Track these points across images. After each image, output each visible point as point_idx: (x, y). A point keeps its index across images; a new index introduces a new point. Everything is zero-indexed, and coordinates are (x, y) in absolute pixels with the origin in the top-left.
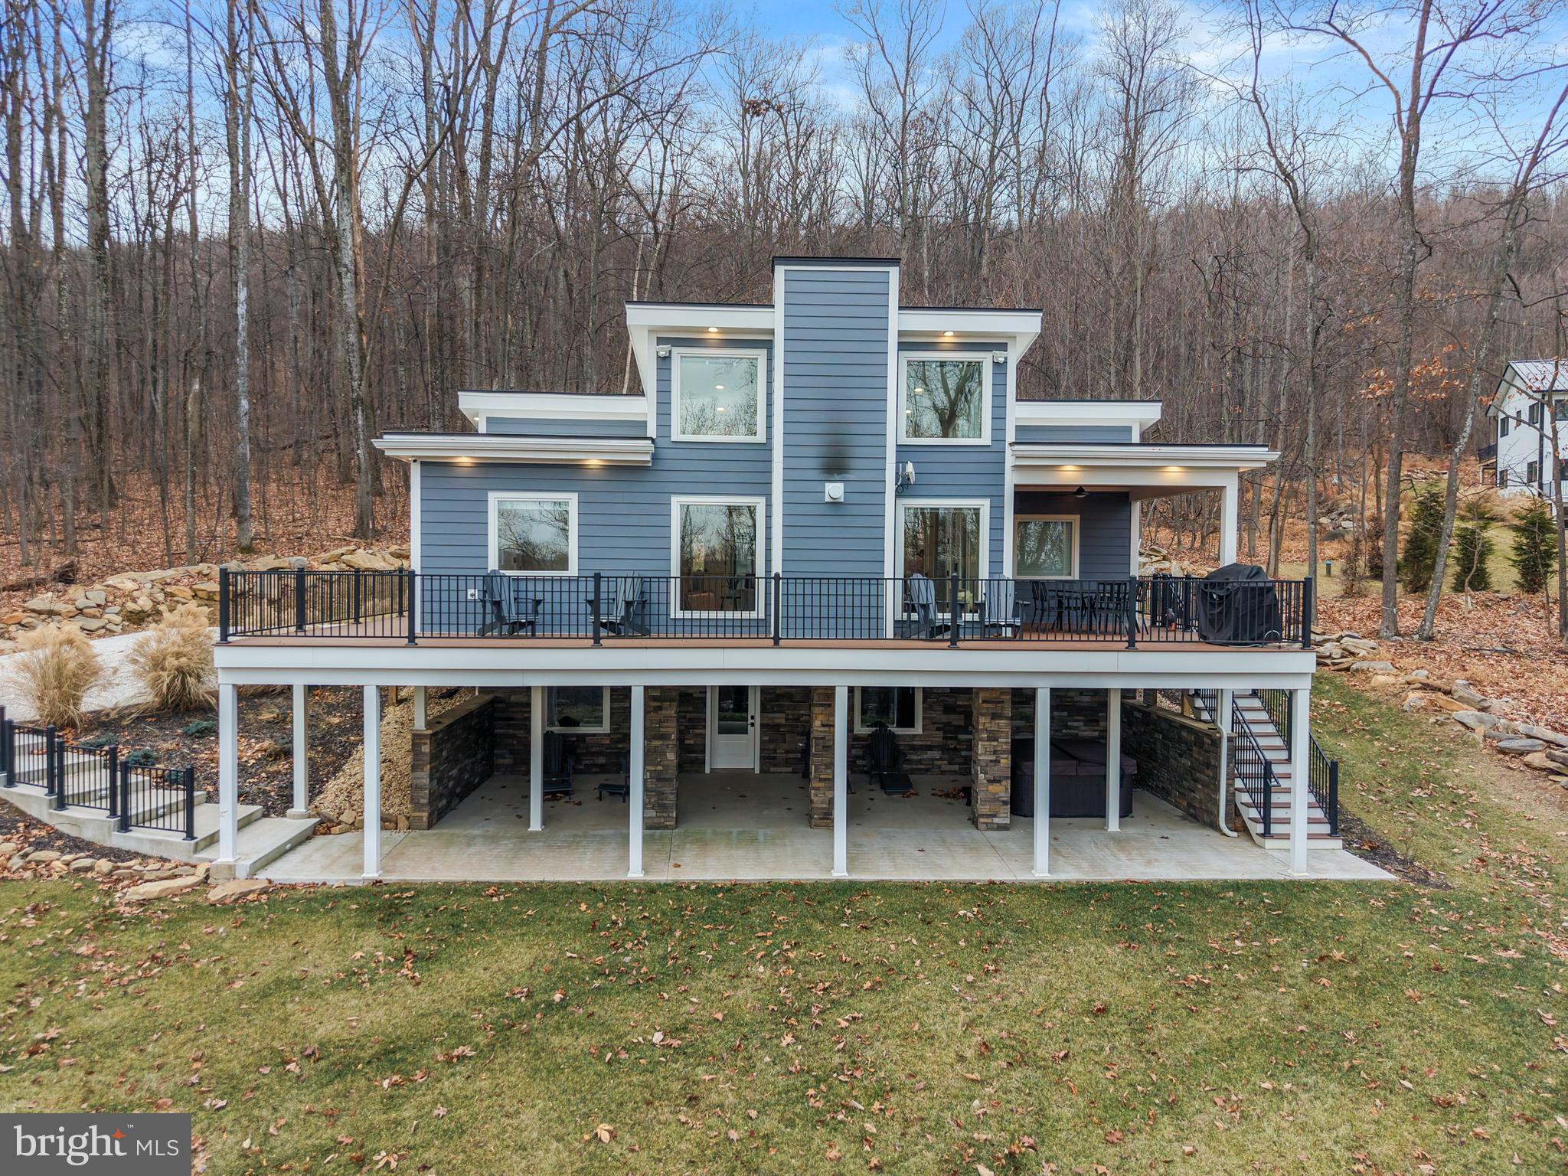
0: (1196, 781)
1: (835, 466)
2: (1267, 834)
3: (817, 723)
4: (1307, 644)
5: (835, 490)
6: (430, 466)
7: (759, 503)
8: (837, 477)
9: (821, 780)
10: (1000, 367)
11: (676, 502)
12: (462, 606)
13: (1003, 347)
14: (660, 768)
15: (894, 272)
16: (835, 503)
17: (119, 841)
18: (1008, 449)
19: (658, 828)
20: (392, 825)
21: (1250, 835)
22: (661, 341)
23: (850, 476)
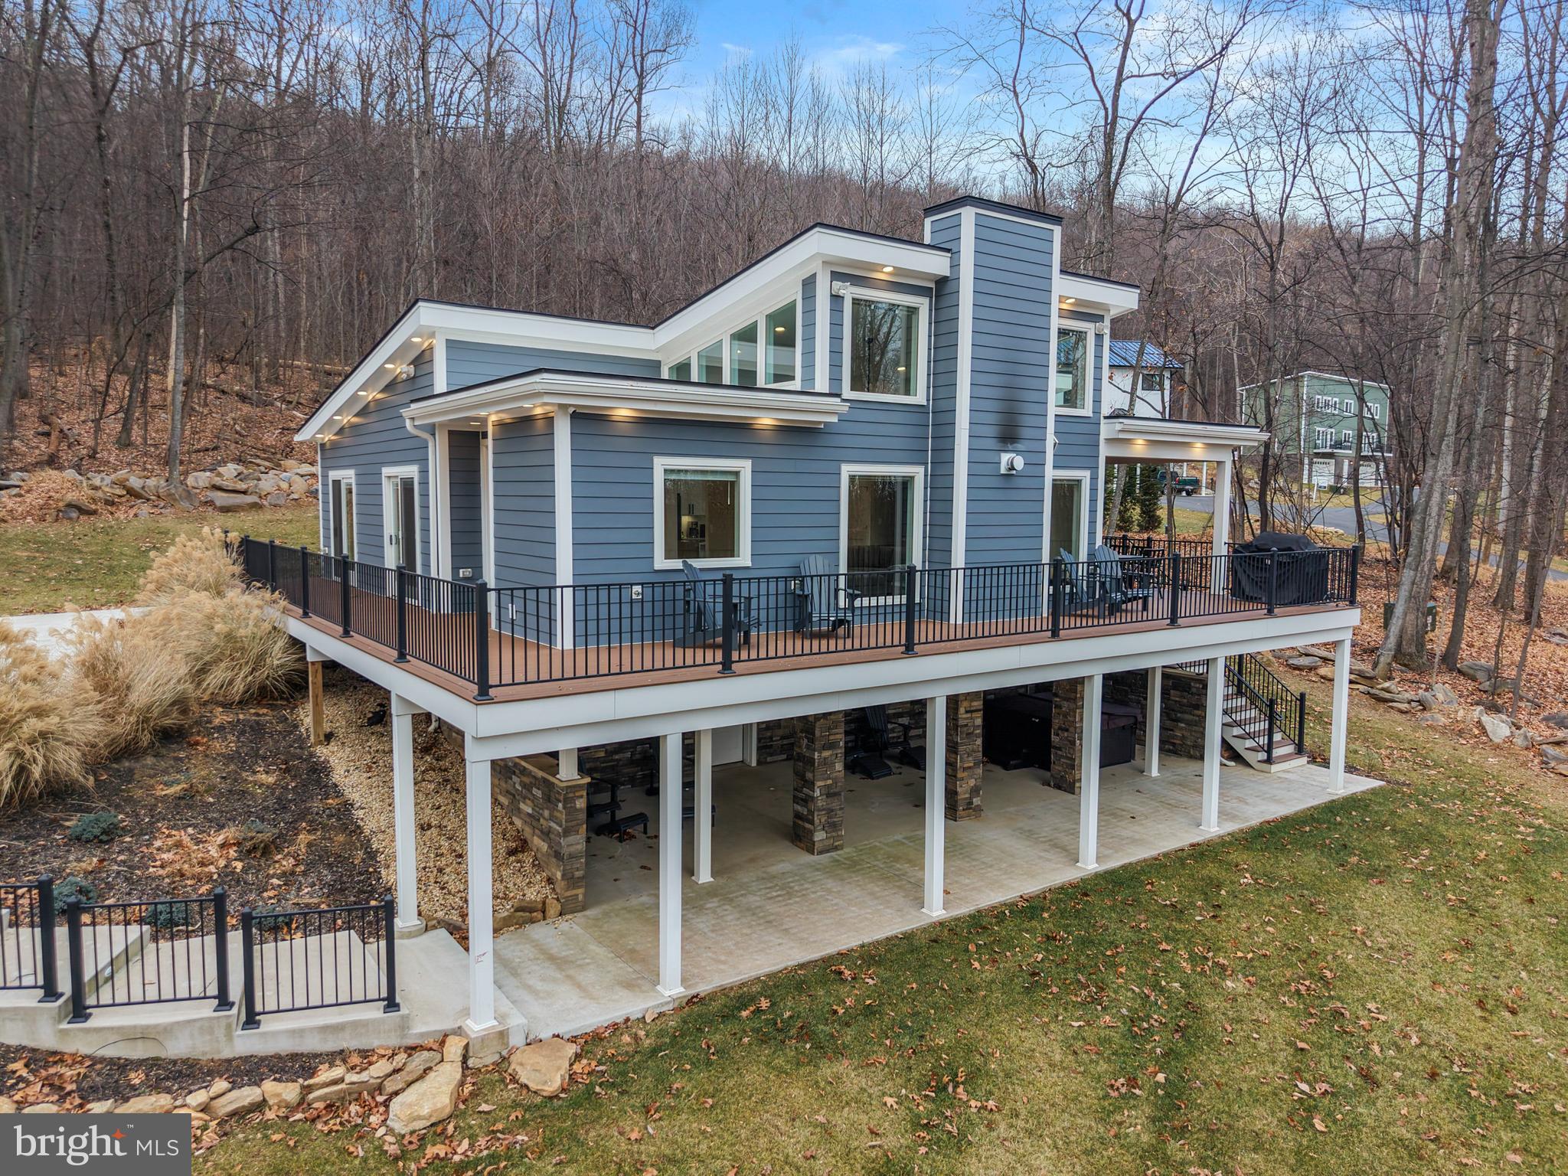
0: (1177, 720)
1: (1008, 437)
2: (1269, 761)
3: (962, 710)
4: (1352, 602)
5: (1011, 459)
6: (581, 418)
7: (918, 472)
8: (1010, 447)
9: (964, 769)
10: (1099, 337)
11: (847, 470)
12: (626, 609)
13: (1101, 318)
14: (829, 782)
15: (1057, 231)
16: (1010, 475)
17: (246, 1044)
18: (1103, 421)
19: (828, 851)
20: (539, 915)
21: (1248, 765)
22: (836, 276)
23: (1020, 446)
